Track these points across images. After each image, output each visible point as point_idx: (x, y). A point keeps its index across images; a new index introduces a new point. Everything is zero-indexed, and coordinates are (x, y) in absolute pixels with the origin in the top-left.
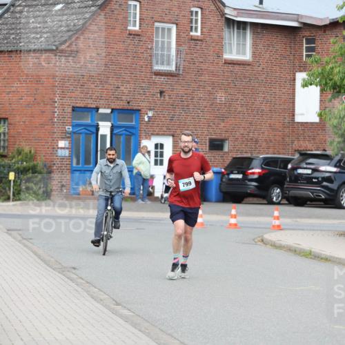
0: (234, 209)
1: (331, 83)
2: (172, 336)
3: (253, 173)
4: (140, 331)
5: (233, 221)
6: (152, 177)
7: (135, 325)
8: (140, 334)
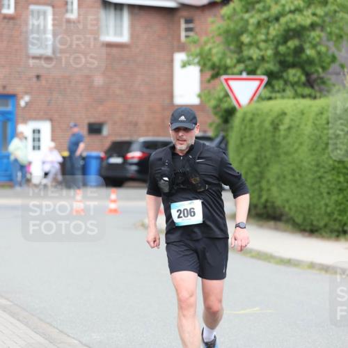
0: (113, 193)
1: (209, 64)
2: (51, 325)
3: (133, 158)
4: (19, 320)
5: (113, 206)
6: (30, 163)
7: (13, 315)
8: (18, 324)
